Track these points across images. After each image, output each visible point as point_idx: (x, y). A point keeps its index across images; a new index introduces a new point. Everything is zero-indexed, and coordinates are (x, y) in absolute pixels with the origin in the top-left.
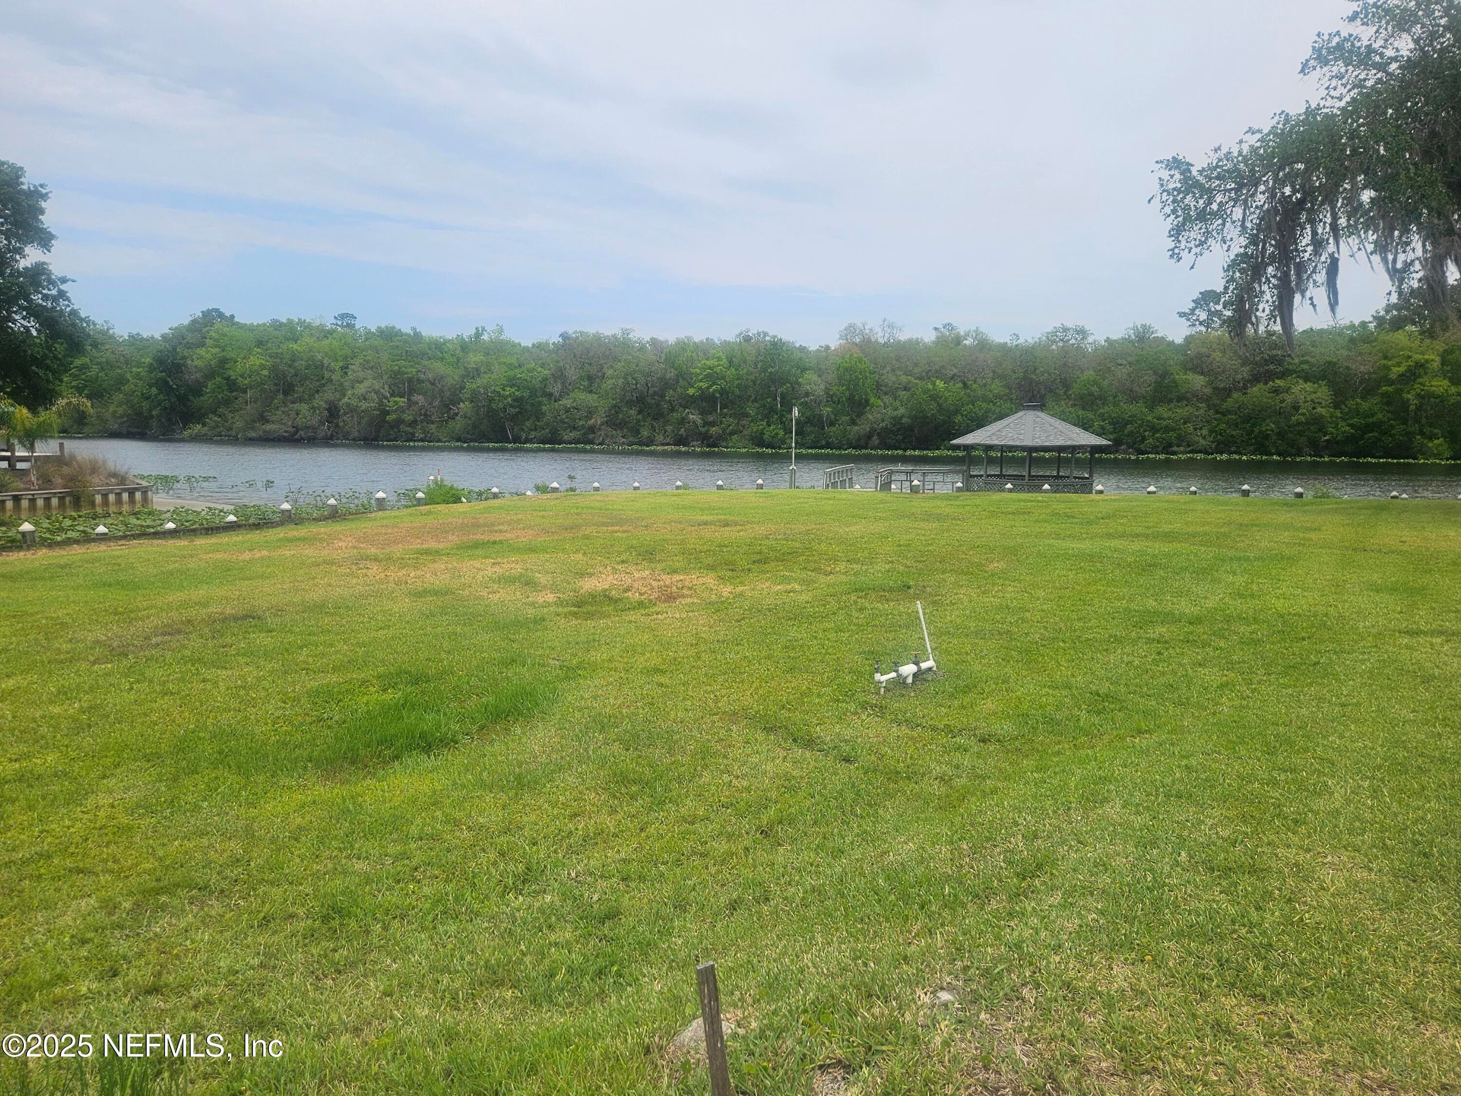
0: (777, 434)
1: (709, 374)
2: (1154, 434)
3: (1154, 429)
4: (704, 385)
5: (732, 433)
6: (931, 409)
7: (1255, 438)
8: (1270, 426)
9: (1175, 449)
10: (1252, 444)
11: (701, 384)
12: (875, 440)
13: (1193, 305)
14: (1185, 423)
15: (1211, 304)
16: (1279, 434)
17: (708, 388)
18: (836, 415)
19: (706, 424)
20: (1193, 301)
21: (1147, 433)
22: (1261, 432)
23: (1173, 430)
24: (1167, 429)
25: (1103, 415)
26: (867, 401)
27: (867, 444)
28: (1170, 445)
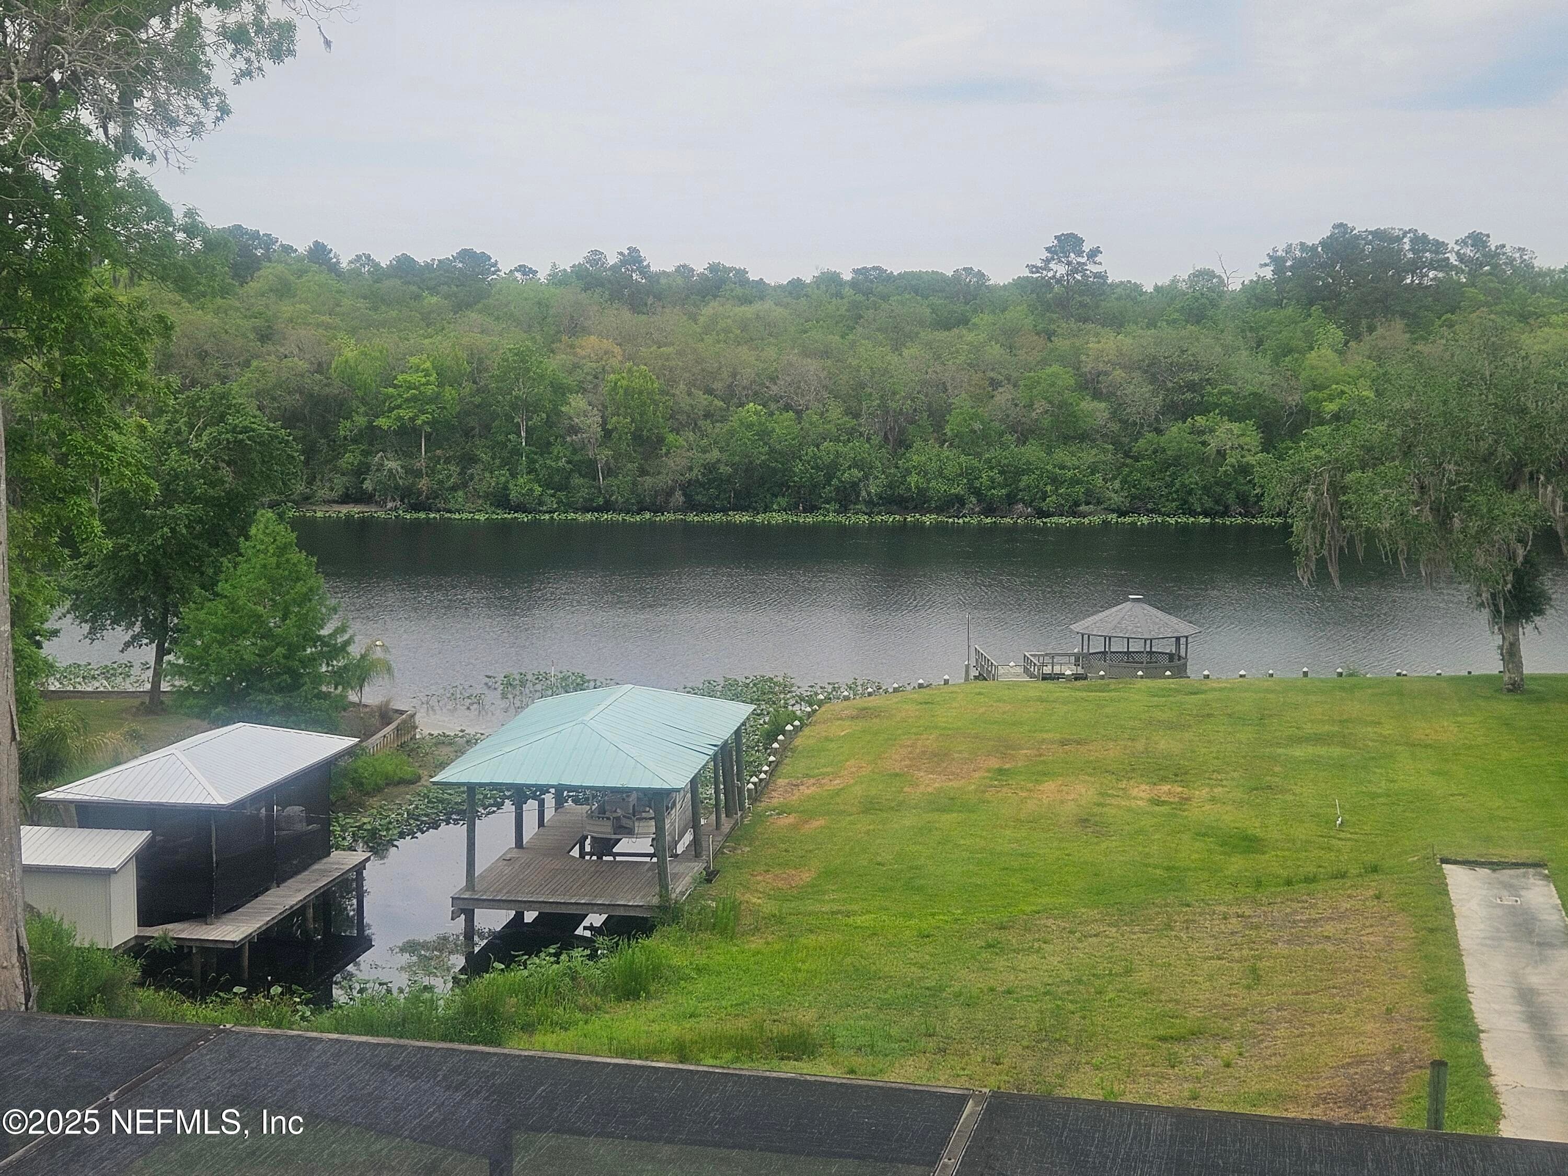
0: (531, 490)
1: (414, 396)
2: (1057, 489)
3: (1055, 481)
4: (406, 414)
5: (454, 488)
6: (761, 455)
7: (1177, 492)
8: (1192, 478)
9: (1083, 508)
10: (1174, 500)
11: (402, 412)
12: (678, 498)
13: (1046, 255)
14: (1093, 473)
15: (1072, 255)
16: (1204, 488)
17: (412, 419)
18: (616, 460)
19: (408, 471)
20: (1048, 249)
21: (1049, 488)
22: (1183, 485)
23: (1078, 482)
24: (1075, 482)
25: (989, 461)
26: (661, 440)
27: (667, 502)
28: (1077, 504)
